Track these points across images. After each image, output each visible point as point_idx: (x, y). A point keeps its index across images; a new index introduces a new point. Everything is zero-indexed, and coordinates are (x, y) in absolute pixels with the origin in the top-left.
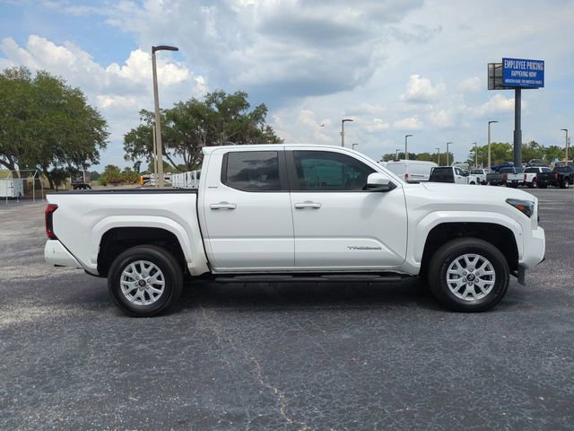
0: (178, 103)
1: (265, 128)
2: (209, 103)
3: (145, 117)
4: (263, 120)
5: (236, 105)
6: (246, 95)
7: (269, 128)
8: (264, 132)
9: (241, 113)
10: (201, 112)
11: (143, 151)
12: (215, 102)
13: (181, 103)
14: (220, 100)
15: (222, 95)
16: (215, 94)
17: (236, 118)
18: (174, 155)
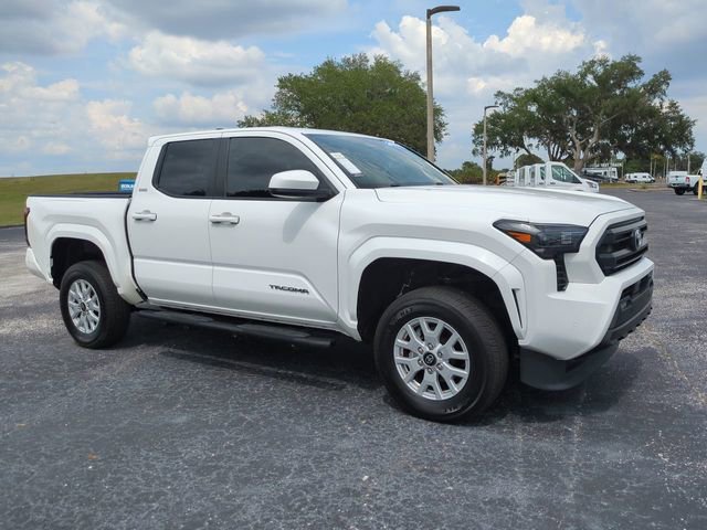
0: (540, 79)
1: (666, 104)
2: (584, 76)
3: (501, 100)
4: (664, 94)
5: (622, 76)
6: (639, 59)
7: (673, 105)
8: (664, 111)
9: (630, 85)
10: (570, 89)
11: (497, 144)
12: (593, 73)
13: (544, 79)
14: (600, 70)
15: (603, 62)
16: (593, 63)
17: (622, 92)
18: (537, 147)
